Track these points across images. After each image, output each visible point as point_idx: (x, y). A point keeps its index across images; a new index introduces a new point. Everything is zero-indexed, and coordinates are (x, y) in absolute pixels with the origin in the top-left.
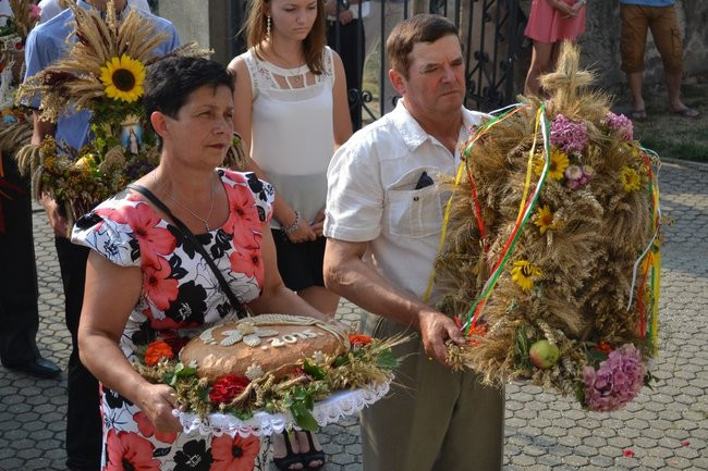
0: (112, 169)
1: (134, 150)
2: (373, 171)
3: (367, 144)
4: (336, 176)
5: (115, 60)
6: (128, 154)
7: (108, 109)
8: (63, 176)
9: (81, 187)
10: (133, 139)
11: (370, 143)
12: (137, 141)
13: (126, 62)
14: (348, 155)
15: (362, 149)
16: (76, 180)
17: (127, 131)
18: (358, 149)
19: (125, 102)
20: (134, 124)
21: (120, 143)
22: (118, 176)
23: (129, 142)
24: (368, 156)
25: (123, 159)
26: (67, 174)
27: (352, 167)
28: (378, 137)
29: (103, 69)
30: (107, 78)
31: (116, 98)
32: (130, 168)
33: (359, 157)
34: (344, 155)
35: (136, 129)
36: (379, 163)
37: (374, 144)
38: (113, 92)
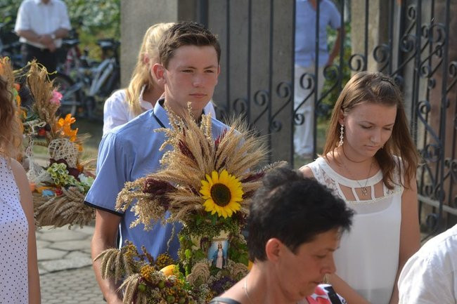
0: (198, 282)
1: (219, 265)
2: (446, 281)
3: (441, 252)
4: (408, 284)
5: (215, 174)
6: (213, 269)
7: (203, 222)
8: (157, 286)
9: (174, 298)
10: (220, 254)
11: (444, 252)
12: (223, 257)
13: (225, 178)
14: (422, 263)
15: (436, 258)
16: (171, 291)
17: (216, 245)
18: (431, 257)
19: (222, 217)
20: (223, 239)
21: (207, 257)
22: (205, 290)
23: (216, 257)
24: (441, 265)
25: (208, 273)
26: (162, 285)
27: (426, 276)
28: (452, 247)
29: (204, 182)
30: (206, 191)
31: (213, 213)
32: (215, 283)
33: (433, 266)
34: (417, 264)
35: (224, 244)
36: (453, 273)
37: (448, 254)
38: (210, 206)
